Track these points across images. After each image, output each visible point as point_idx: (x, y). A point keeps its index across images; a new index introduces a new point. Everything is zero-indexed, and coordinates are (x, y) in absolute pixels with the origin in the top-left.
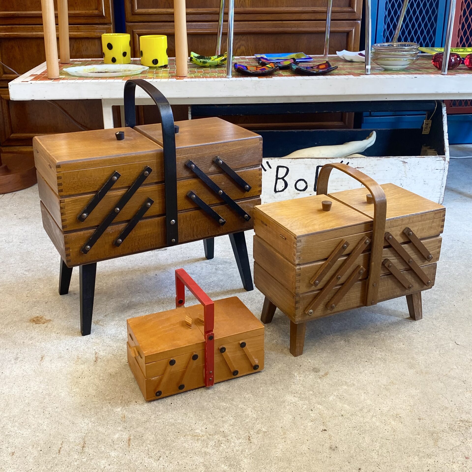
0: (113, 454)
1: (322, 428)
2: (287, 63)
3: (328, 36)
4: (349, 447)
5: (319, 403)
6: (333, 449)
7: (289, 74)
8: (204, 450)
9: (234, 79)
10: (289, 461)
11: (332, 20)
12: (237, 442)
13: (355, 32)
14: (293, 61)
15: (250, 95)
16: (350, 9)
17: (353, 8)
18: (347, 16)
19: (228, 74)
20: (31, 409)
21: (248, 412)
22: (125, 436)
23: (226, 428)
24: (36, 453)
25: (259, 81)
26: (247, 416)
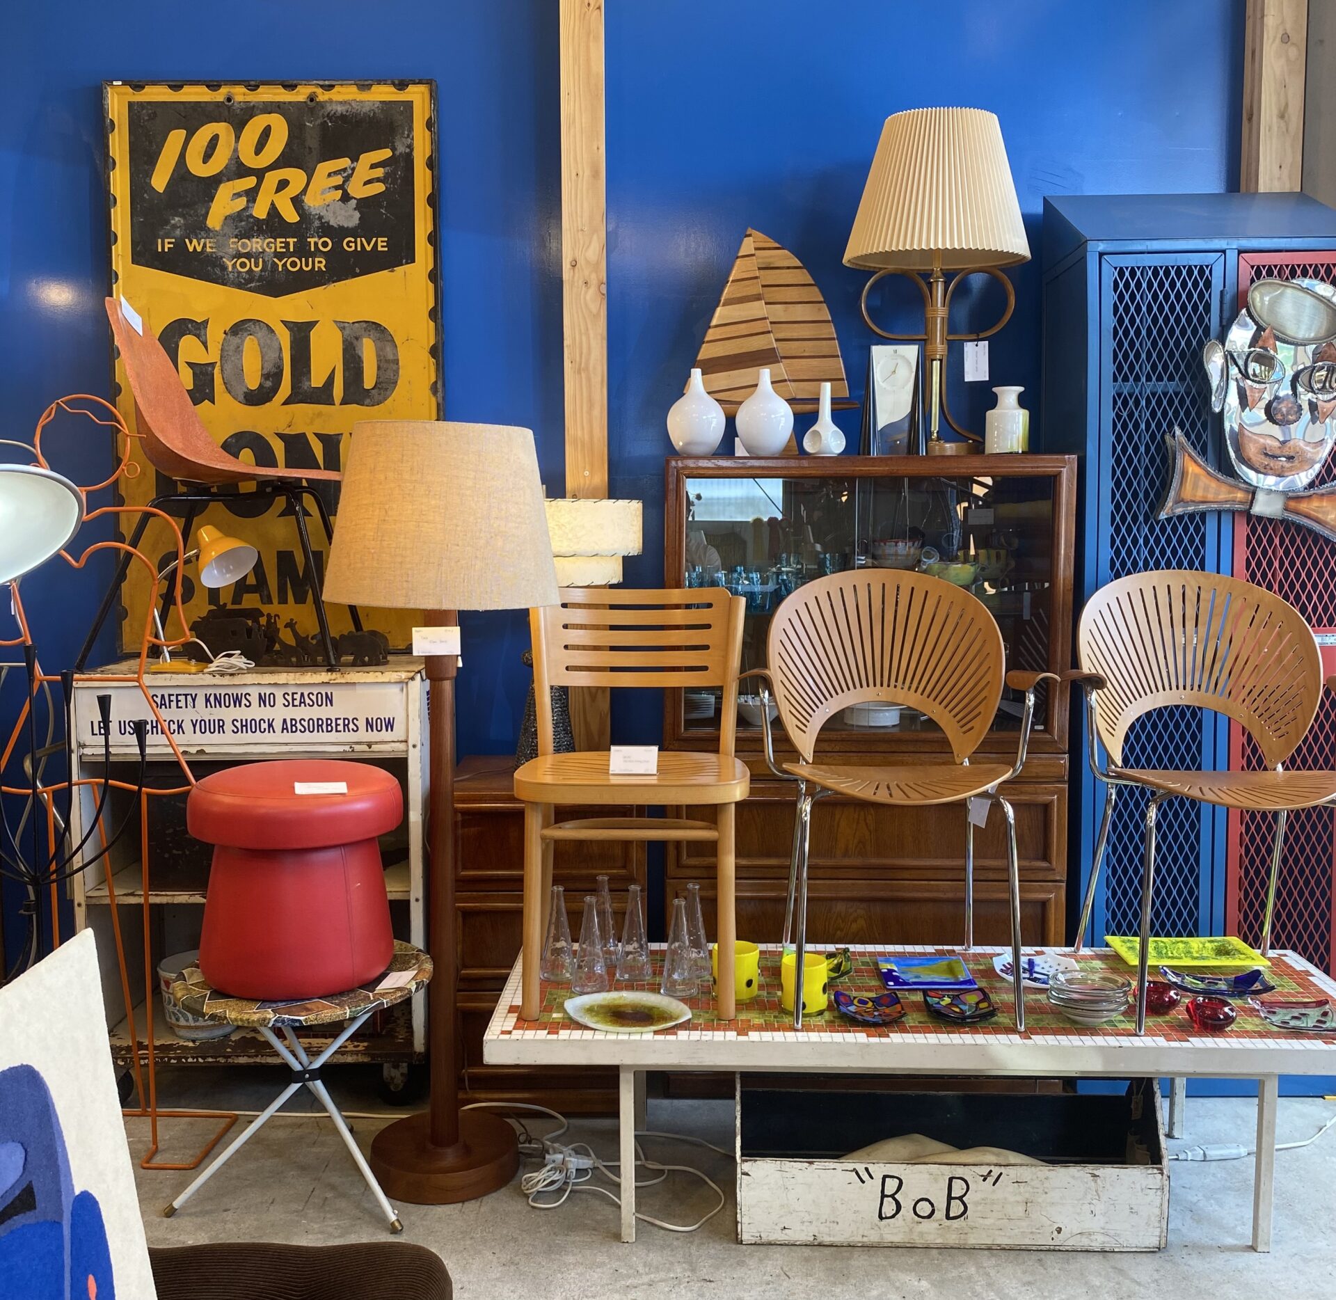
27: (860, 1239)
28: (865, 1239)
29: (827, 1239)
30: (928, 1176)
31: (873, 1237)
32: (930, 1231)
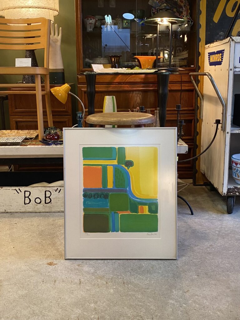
20: (52, 304)
21: (152, 307)
22: (96, 316)
23: (142, 314)
27: (19, 210)
28: (21, 211)
29: (9, 211)
30: (39, 191)
31: (23, 210)
32: (40, 207)
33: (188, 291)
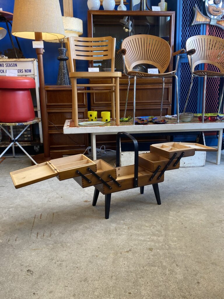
0: (125, 231)
1: (181, 223)
2: (150, 120)
3: (161, 110)
4: (190, 227)
5: (179, 218)
6: (186, 228)
7: (152, 124)
8: (150, 229)
9: (136, 125)
10: (175, 230)
11: (163, 105)
12: (159, 227)
13: (170, 108)
14: (152, 119)
15: (141, 130)
16: (167, 101)
17: (169, 100)
18: (167, 103)
19: (133, 124)
21: (159, 220)
22: (127, 227)
23: (154, 224)
24: (103, 232)
25: (144, 126)
26: (160, 222)
33: (179, 212)
